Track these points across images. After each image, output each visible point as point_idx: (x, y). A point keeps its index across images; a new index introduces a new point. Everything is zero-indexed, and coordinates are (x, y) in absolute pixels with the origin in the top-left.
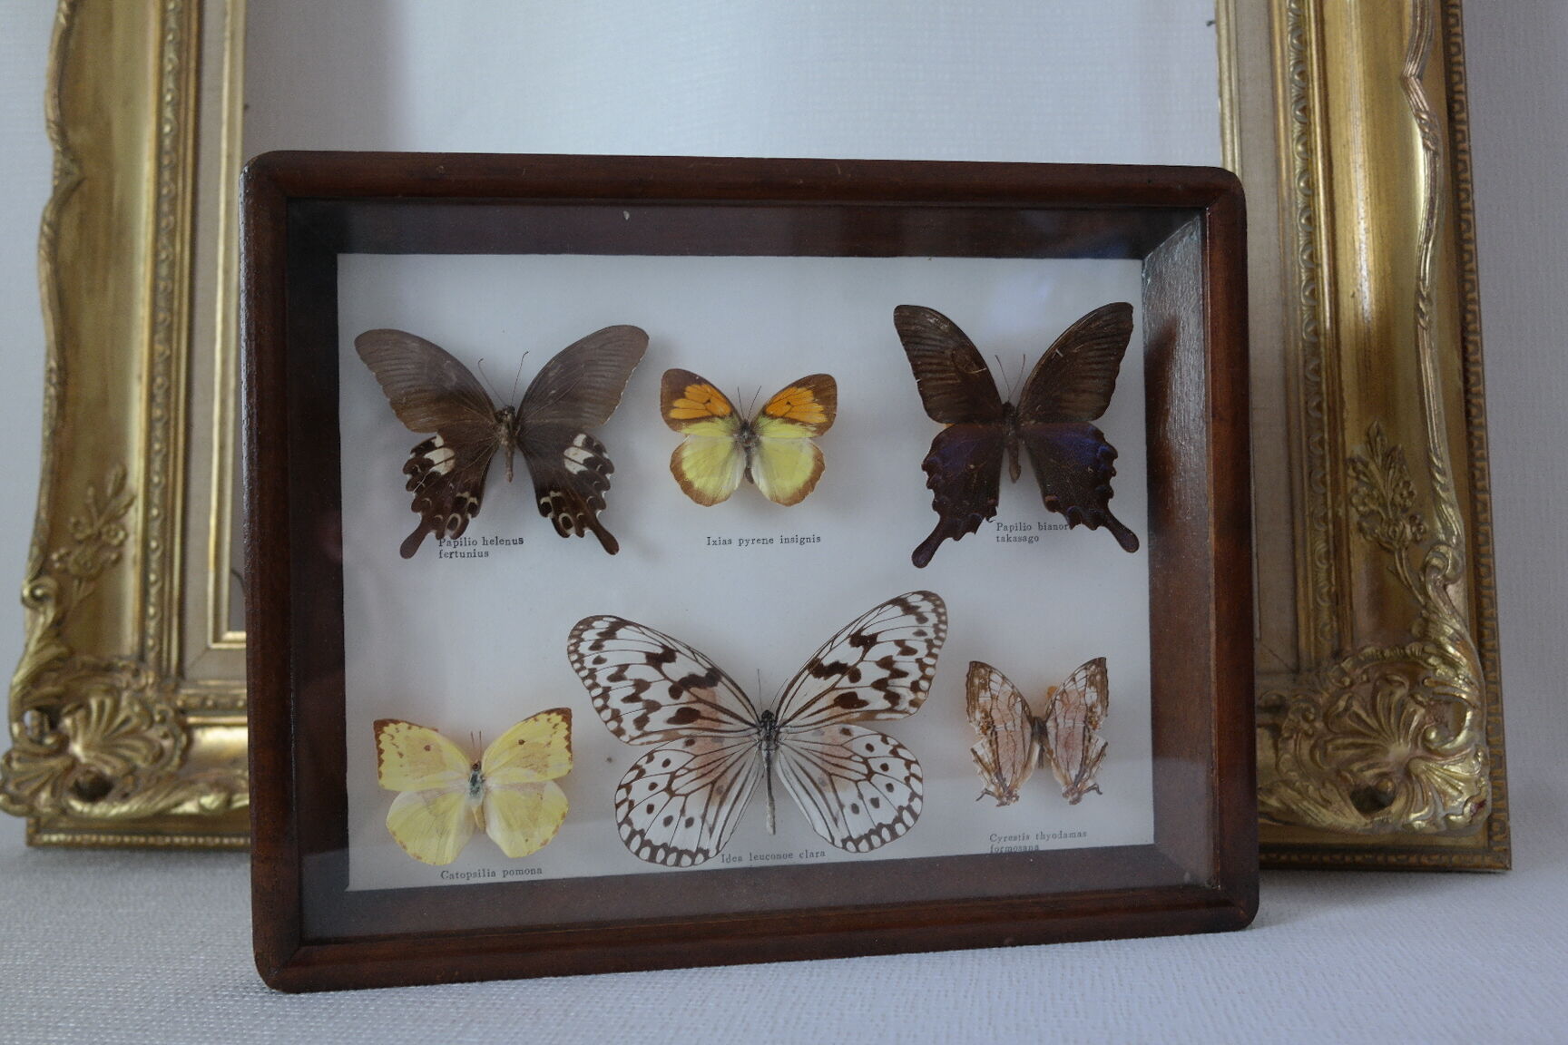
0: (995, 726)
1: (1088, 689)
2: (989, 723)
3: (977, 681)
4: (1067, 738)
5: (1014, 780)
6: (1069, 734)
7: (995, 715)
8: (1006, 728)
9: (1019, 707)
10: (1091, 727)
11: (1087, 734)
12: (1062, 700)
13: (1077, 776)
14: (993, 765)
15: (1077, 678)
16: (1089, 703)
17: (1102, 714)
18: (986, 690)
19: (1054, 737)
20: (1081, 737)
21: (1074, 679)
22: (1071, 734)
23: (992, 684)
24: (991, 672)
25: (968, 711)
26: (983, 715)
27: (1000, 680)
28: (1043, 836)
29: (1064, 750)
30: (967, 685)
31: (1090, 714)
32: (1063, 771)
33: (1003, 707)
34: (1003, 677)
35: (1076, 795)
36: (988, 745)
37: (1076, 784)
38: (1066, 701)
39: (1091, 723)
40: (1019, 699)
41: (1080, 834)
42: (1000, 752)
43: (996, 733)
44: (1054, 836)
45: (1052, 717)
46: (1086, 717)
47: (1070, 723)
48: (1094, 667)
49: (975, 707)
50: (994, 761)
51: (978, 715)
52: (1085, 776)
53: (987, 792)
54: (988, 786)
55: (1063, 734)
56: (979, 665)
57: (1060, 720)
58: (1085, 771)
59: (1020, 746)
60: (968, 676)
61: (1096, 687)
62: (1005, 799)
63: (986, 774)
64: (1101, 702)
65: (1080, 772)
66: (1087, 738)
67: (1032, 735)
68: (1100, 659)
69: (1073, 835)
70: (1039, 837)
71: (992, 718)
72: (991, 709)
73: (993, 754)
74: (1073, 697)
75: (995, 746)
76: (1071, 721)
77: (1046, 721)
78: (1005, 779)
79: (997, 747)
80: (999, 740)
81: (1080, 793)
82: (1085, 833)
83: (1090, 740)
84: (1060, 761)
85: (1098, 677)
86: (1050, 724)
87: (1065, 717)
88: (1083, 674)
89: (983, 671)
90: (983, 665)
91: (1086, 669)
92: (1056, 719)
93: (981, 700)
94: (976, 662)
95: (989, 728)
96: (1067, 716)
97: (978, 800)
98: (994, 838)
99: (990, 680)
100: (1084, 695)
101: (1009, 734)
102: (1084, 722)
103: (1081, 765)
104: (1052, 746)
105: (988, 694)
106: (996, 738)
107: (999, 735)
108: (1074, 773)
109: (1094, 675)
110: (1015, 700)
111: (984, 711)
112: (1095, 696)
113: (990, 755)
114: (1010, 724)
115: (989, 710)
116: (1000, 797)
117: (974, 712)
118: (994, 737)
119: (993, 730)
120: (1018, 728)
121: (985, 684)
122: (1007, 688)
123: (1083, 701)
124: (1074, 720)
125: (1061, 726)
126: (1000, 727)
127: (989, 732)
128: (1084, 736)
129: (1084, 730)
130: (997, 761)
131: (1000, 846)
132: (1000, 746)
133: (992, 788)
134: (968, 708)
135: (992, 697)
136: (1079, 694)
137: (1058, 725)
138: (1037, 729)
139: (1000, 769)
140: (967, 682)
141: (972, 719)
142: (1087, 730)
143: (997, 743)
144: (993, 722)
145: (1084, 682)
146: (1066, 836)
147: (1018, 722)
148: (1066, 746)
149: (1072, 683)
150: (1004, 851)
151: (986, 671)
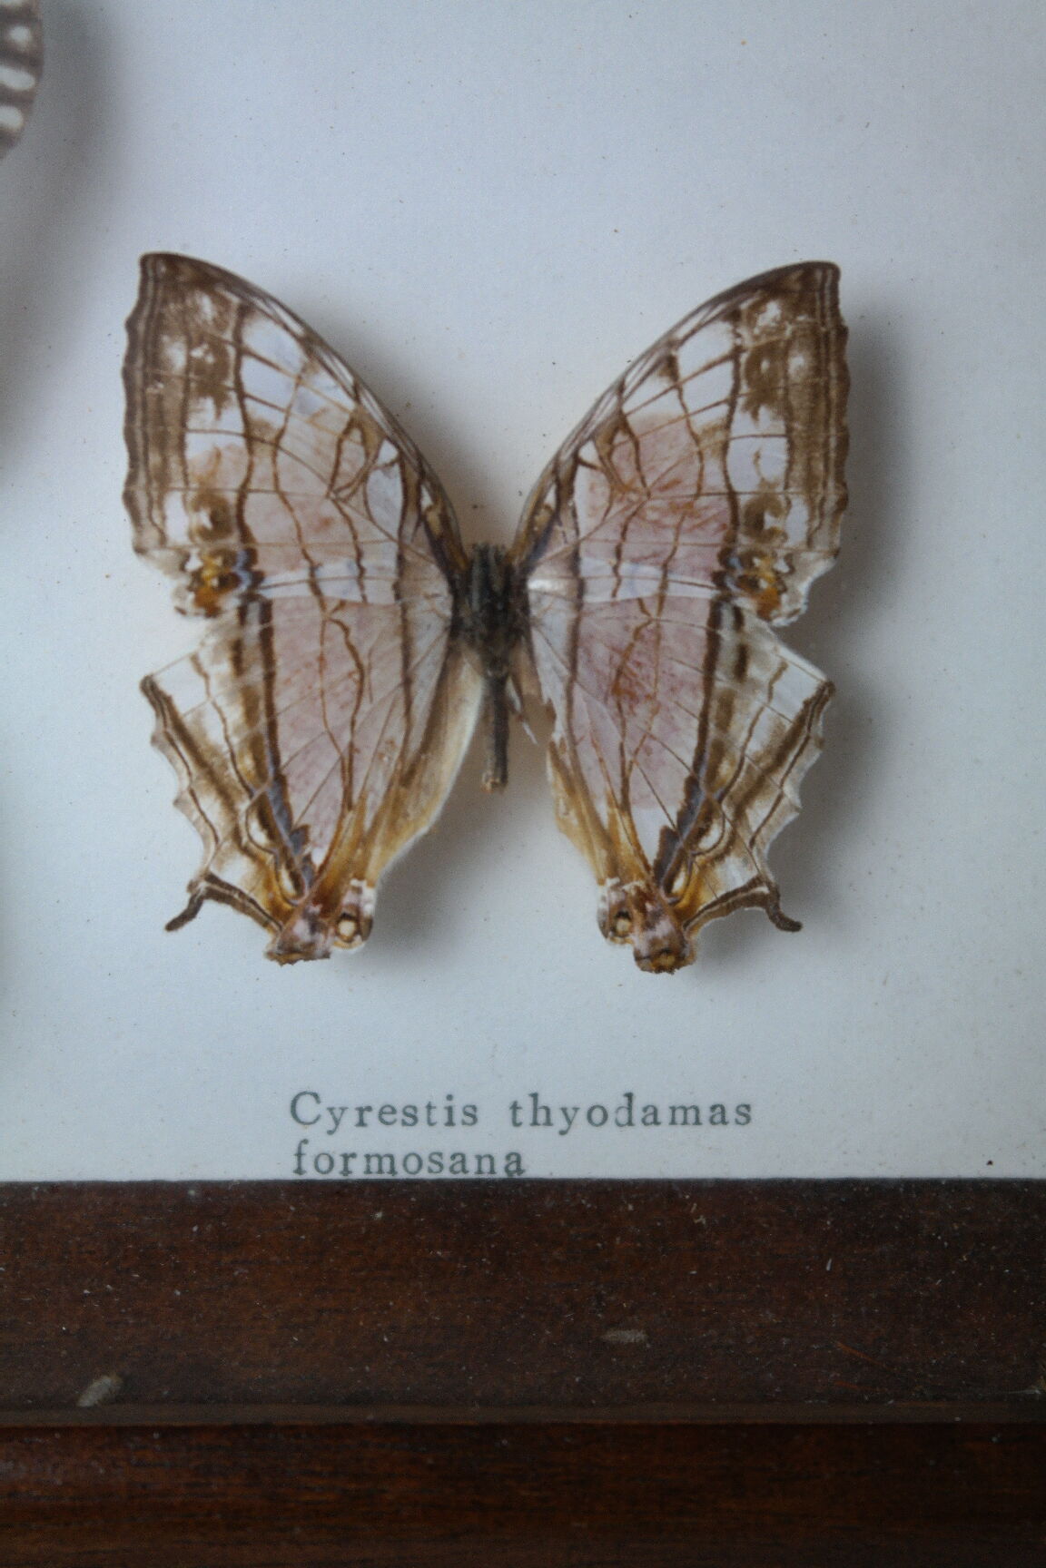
0: (258, 578)
1: (742, 422)
2: (229, 558)
3: (176, 354)
4: (626, 654)
5: (349, 834)
6: (637, 633)
7: (264, 518)
8: (315, 587)
9: (388, 489)
10: (746, 604)
11: (727, 635)
12: (607, 467)
13: (668, 836)
14: (247, 763)
15: (688, 359)
16: (746, 486)
17: (810, 542)
18: (220, 401)
19: (561, 640)
20: (698, 652)
21: (668, 366)
22: (646, 635)
23: (250, 369)
24: (245, 311)
25: (129, 499)
26: (204, 519)
27: (292, 352)
28: (541, 1114)
29: (605, 711)
30: (127, 375)
31: (744, 542)
32: (603, 810)
33: (308, 485)
34: (311, 342)
35: (664, 928)
36: (225, 667)
37: (662, 873)
38: (627, 474)
39: (750, 585)
40: (388, 452)
41: (719, 1114)
42: (281, 702)
43: (266, 610)
44: (597, 1115)
45: (558, 547)
46: (724, 557)
47: (644, 582)
48: (773, 310)
49: (162, 480)
50: (254, 745)
51: (180, 520)
52: (714, 836)
53: (220, 892)
54: (220, 858)
55: (605, 630)
56: (186, 274)
57: (595, 565)
58: (709, 815)
59: (385, 677)
60: (131, 325)
61: (788, 413)
62: (301, 928)
63: (212, 805)
64: (810, 483)
65: (683, 817)
66: (727, 657)
67: (455, 629)
68: (808, 270)
69: (686, 1115)
70: (525, 1115)
71: (246, 535)
72: (243, 492)
73: (250, 714)
74: (665, 457)
75: (256, 674)
76: (652, 571)
77: (527, 569)
78: (301, 835)
79: (270, 678)
80: (278, 644)
81: (685, 916)
82: (745, 1112)
83: (740, 670)
84: (588, 757)
85: (798, 362)
86: (544, 583)
87: (618, 553)
88: (718, 339)
89: (206, 306)
90: (208, 277)
91: (733, 316)
92: (574, 560)
93: (197, 448)
94: (172, 260)
95: (227, 582)
96: (629, 549)
97: (173, 926)
98: (307, 1108)
99: (242, 352)
100: (725, 447)
101: (332, 613)
102: (718, 579)
103: (691, 785)
104: (552, 689)
105: (232, 418)
106: (266, 636)
107: (278, 620)
108: (651, 822)
109: (774, 350)
110: (371, 454)
111: (207, 498)
112: (776, 452)
113: (235, 714)
114: (336, 572)
115: (231, 498)
116: (275, 916)
117: (157, 502)
118: (254, 629)
119: (250, 597)
120: (380, 592)
121: (221, 368)
122: (330, 393)
123: (714, 480)
124: (665, 568)
125: (597, 596)
126: (285, 584)
127: (230, 603)
128: (713, 641)
129: (715, 621)
130: (264, 744)
131: (337, 1145)
132: (282, 673)
133: (238, 872)
134: (131, 479)
135: (251, 434)
136: (696, 439)
137: (581, 588)
138: (475, 601)
139: (281, 780)
140: (130, 358)
141: (151, 536)
142: (727, 617)
143: (269, 660)
144: (252, 555)
145: (722, 379)
146: (652, 1116)
147: (382, 559)
148: (622, 690)
149: (657, 384)
150: (358, 1171)
151: (222, 302)
